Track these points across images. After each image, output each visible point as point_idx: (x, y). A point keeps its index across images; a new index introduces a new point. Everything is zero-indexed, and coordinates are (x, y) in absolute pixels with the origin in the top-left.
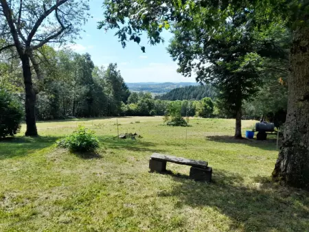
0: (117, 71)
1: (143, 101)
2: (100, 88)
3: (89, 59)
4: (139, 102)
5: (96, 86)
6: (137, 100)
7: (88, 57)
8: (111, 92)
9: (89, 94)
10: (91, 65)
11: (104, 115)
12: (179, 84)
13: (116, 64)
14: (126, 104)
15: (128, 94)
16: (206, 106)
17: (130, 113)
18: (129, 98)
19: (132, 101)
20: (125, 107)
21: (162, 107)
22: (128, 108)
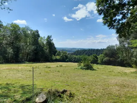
0: (51, 39)
1: (63, 55)
2: (42, 47)
3: (38, 33)
4: (61, 55)
5: (40, 46)
6: (60, 54)
7: (37, 32)
8: (48, 49)
9: (36, 50)
10: (38, 36)
11: (43, 61)
12: (78, 49)
13: (51, 36)
14: (55, 56)
15: (56, 52)
16: (94, 59)
17: (57, 61)
18: (57, 53)
19: (58, 55)
20: (54, 58)
21: (71, 58)
22: (56, 58)
